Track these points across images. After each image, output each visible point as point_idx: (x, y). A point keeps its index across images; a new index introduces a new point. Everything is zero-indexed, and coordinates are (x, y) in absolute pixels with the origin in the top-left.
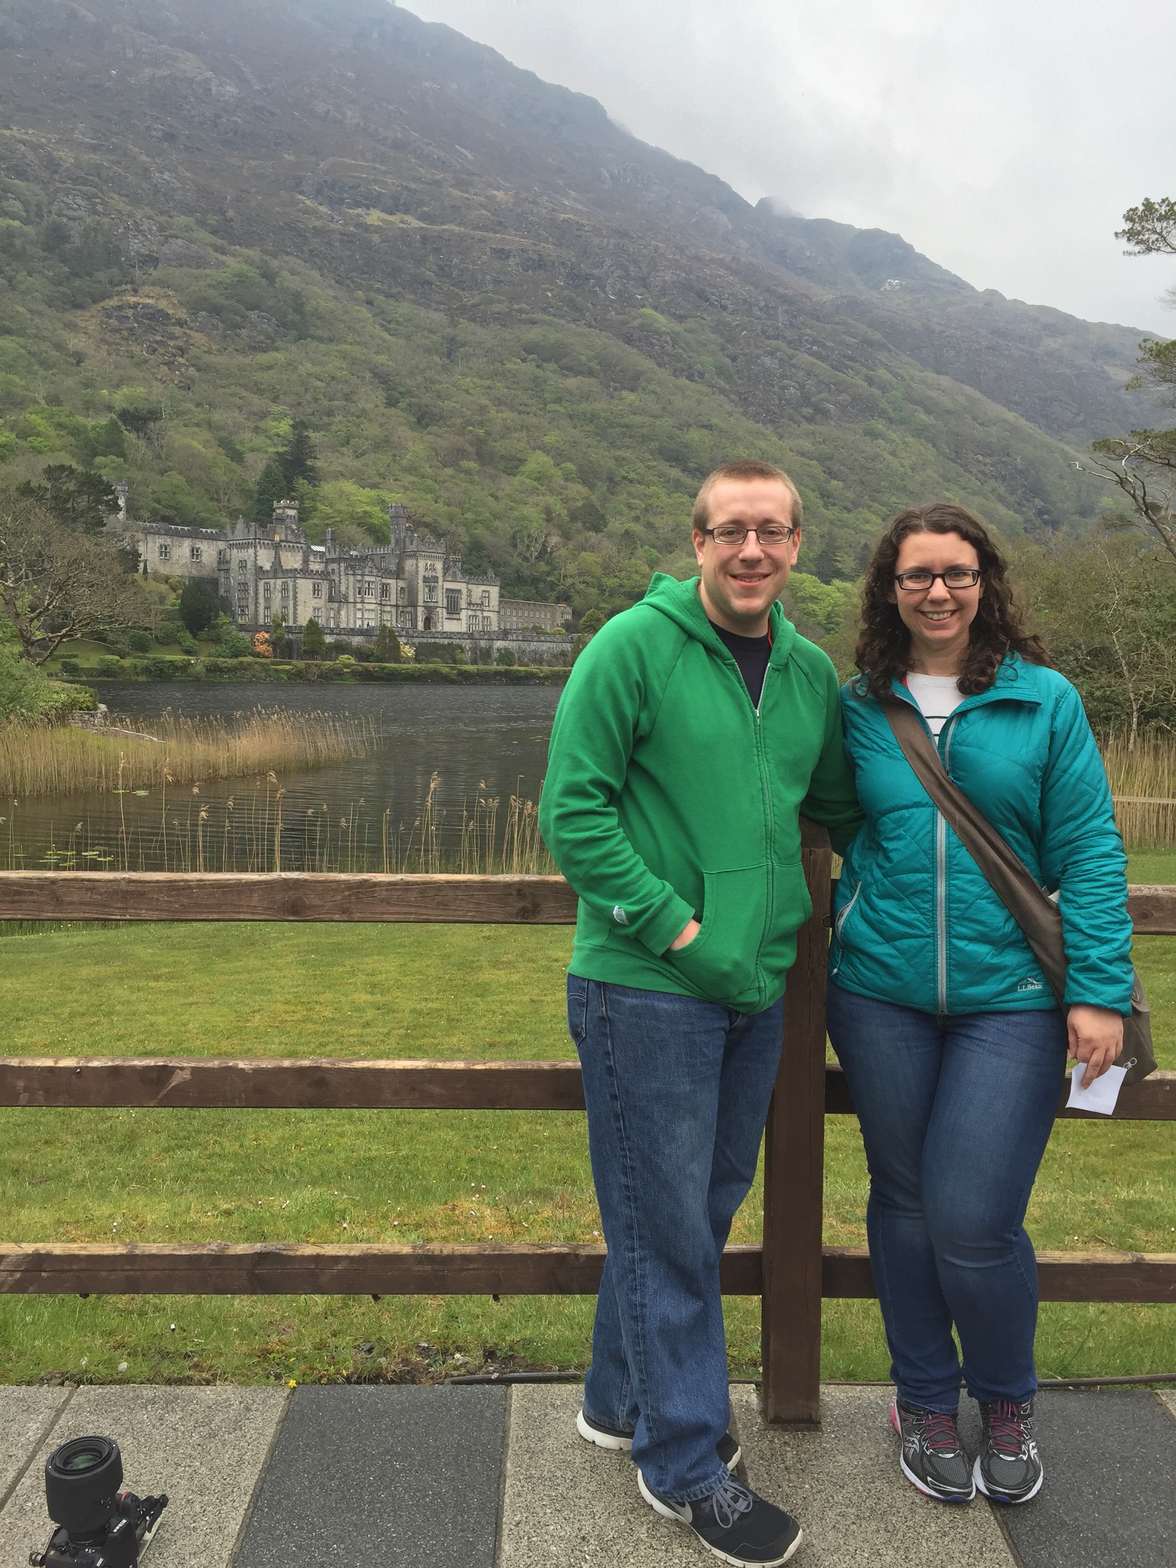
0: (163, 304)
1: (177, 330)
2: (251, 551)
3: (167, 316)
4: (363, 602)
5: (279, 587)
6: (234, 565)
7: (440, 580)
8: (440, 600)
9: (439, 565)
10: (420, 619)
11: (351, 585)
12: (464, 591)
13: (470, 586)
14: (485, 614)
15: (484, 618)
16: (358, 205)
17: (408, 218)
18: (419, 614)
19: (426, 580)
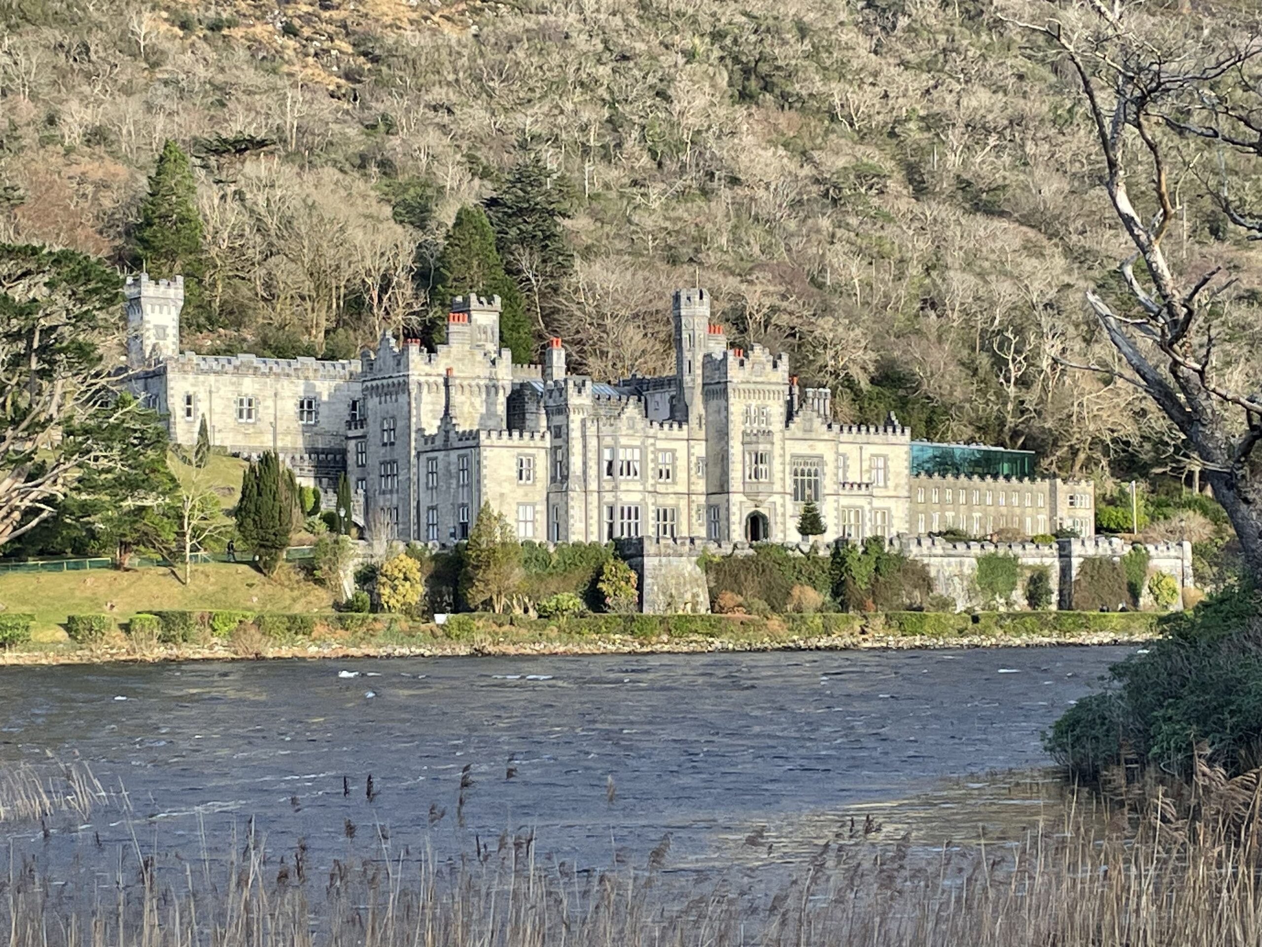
2: (403, 398)
4: (615, 489)
5: (454, 469)
6: (372, 428)
7: (777, 438)
8: (778, 476)
9: (777, 409)
10: (735, 518)
11: (592, 455)
12: (829, 457)
13: (842, 448)
14: (877, 503)
15: (875, 510)
18: (734, 509)
19: (748, 439)
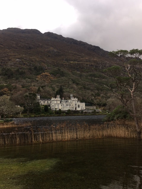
0: (47, 74)
1: (49, 77)
3: (48, 75)
4: (67, 107)
6: (52, 103)
7: (77, 103)
8: (77, 106)
13: (81, 104)
15: (83, 108)
16: (70, 61)
17: (76, 62)
